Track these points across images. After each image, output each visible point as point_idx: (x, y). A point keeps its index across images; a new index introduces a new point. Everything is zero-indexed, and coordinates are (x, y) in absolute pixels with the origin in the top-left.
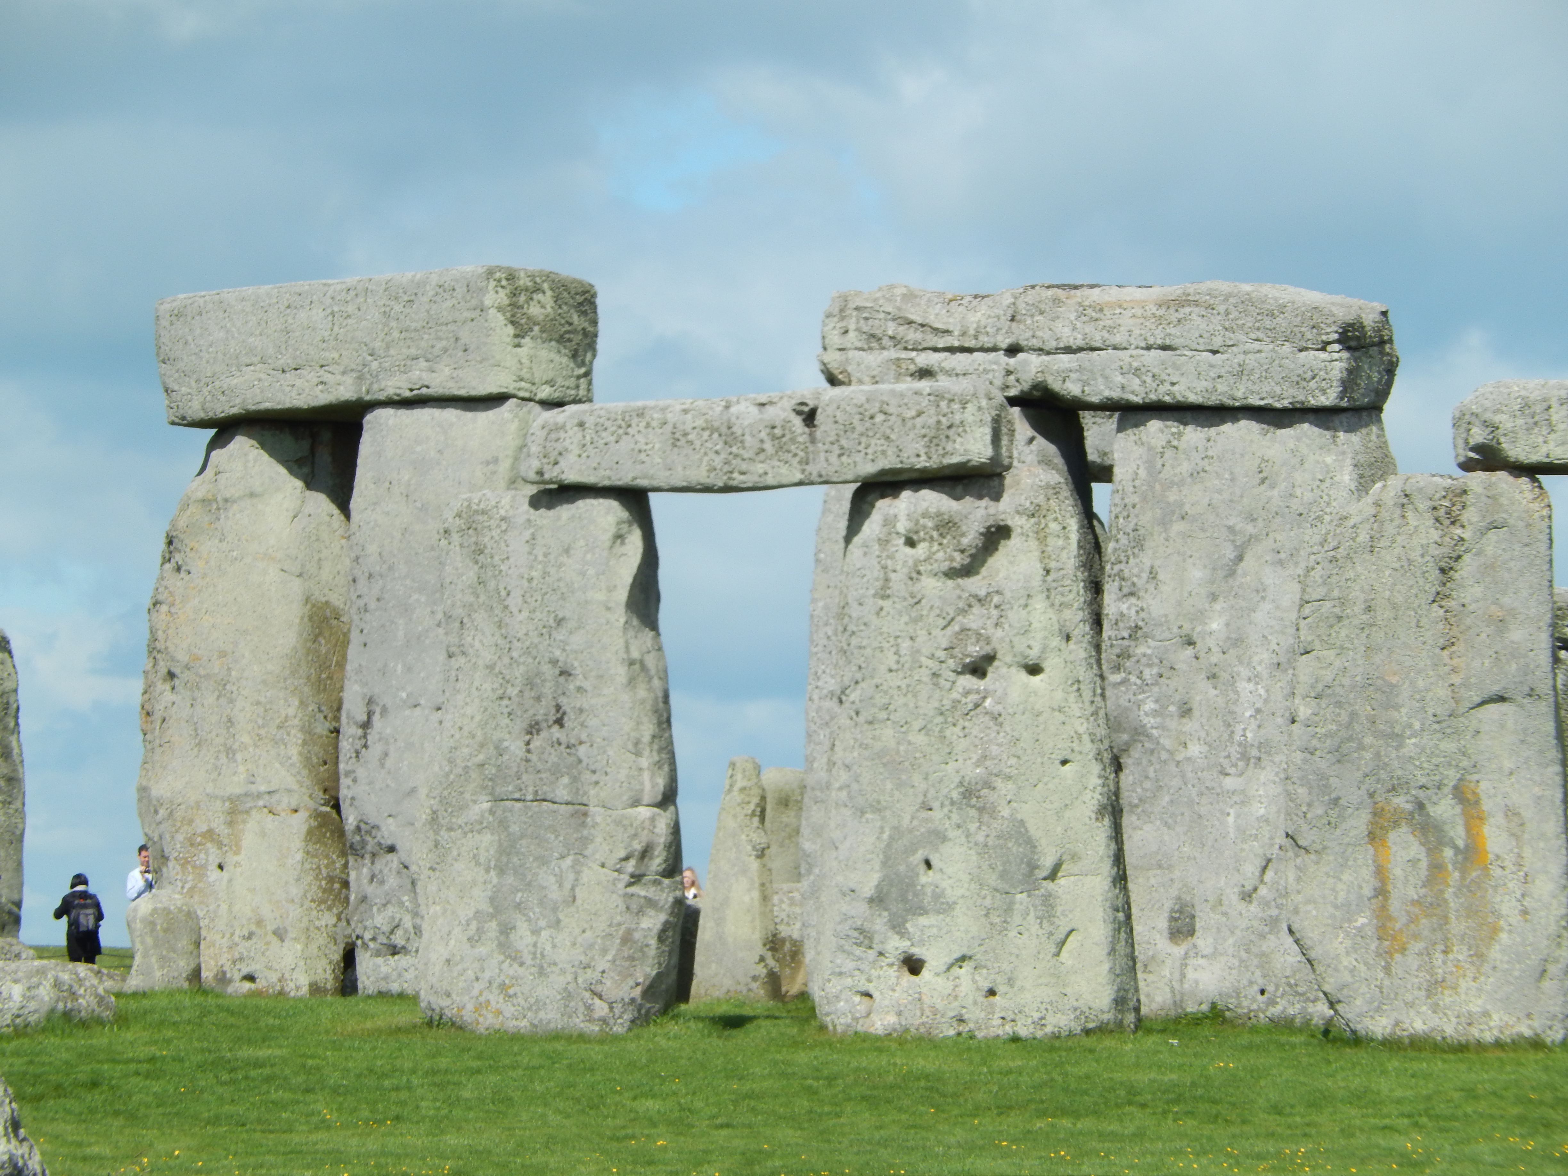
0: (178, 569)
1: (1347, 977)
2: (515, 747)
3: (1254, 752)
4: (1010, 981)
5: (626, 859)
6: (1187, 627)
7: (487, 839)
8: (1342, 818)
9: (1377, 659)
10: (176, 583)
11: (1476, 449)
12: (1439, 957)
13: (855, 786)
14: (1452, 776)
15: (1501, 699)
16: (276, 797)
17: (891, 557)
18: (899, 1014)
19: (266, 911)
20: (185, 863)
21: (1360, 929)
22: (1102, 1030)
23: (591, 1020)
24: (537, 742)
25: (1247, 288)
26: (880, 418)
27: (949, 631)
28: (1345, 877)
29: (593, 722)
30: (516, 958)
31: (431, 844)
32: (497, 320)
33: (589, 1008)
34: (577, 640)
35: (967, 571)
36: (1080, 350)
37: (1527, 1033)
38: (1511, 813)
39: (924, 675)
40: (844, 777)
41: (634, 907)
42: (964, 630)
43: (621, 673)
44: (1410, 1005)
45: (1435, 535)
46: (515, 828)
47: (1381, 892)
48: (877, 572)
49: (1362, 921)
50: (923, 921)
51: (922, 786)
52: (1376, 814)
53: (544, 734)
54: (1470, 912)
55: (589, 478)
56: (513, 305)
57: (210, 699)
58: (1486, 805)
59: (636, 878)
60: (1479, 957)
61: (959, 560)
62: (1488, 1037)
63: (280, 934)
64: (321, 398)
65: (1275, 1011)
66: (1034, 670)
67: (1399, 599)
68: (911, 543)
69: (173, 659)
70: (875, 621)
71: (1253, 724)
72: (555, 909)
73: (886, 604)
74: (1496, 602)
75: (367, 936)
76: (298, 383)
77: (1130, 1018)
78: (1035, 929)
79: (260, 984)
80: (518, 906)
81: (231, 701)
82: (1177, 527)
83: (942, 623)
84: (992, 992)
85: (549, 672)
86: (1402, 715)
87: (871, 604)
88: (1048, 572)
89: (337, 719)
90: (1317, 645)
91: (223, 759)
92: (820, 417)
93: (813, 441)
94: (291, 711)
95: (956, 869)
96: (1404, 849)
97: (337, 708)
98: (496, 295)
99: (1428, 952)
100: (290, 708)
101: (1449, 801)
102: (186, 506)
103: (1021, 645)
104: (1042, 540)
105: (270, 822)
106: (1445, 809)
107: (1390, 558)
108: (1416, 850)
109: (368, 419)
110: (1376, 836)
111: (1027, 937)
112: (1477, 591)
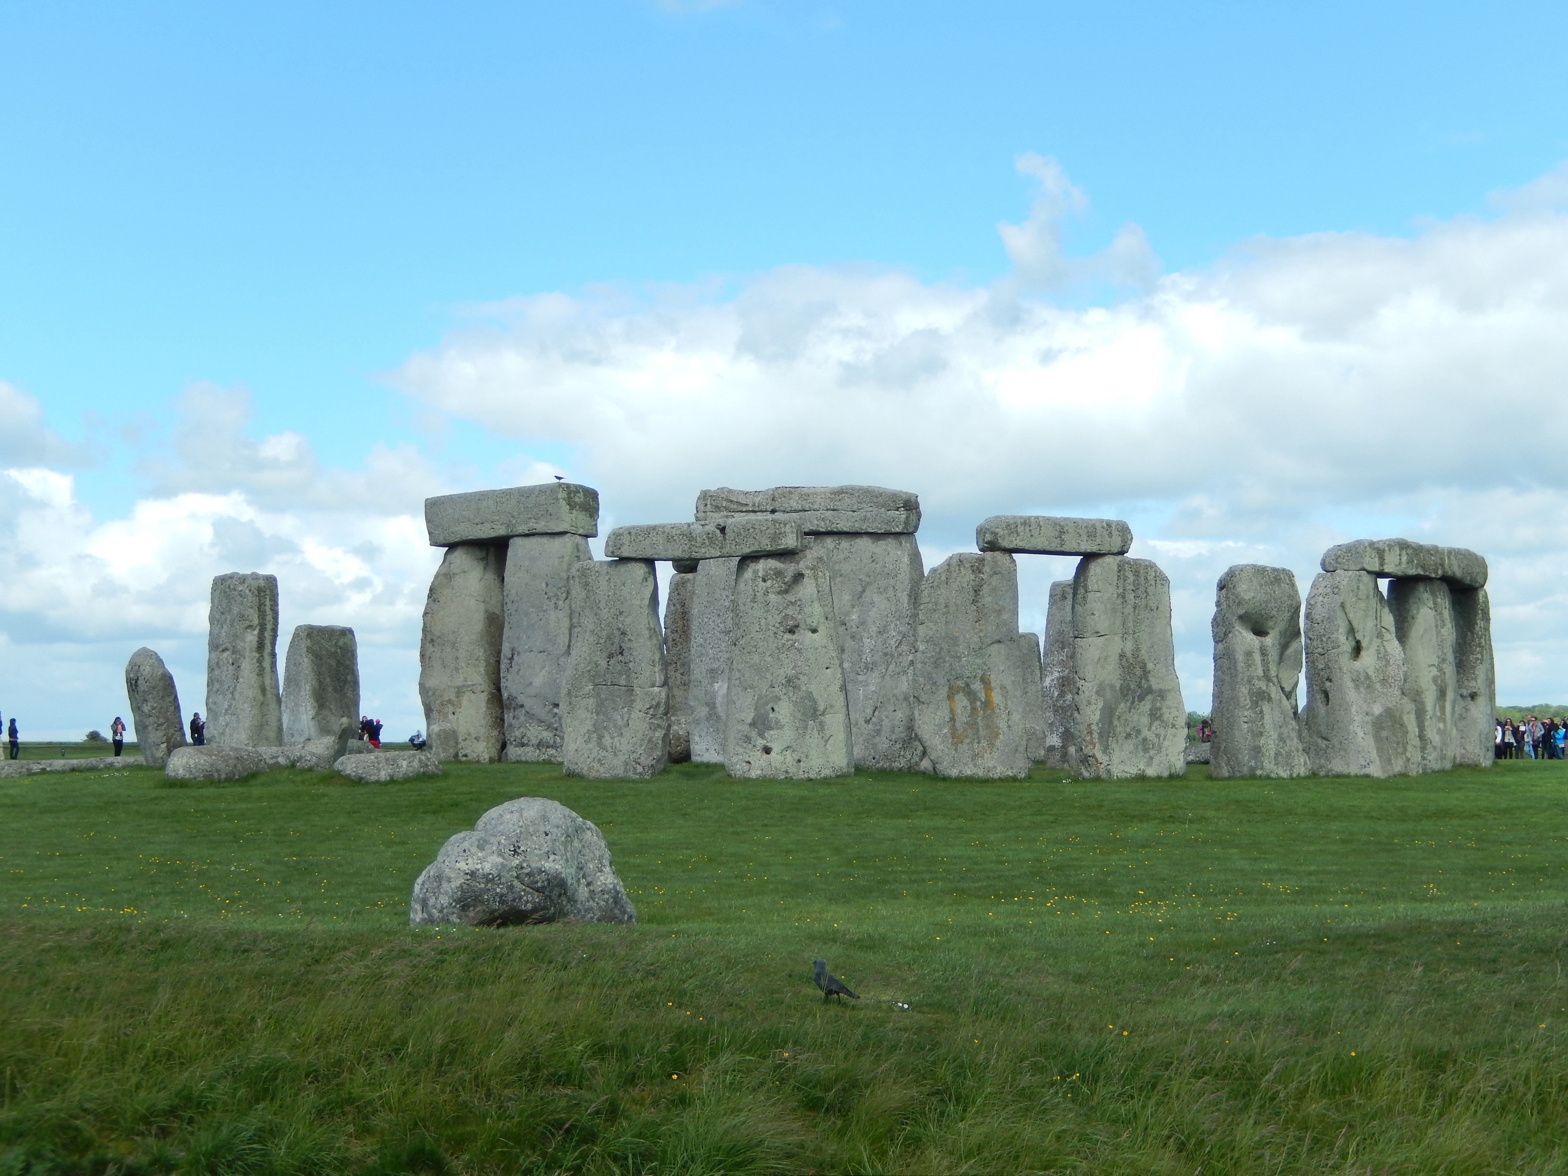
0: (434, 601)
1: (941, 753)
2: (603, 663)
3: (871, 666)
4: (807, 757)
5: (650, 708)
6: (843, 617)
7: (592, 700)
8: (937, 690)
9: (950, 626)
10: (434, 605)
11: (987, 543)
12: (976, 745)
13: (742, 679)
14: (980, 673)
15: (999, 642)
16: (474, 687)
17: (757, 586)
18: (762, 770)
19: (472, 730)
20: (439, 712)
21: (945, 734)
22: (844, 775)
23: (636, 774)
24: (612, 662)
26: (751, 530)
27: (780, 616)
28: (938, 713)
29: (635, 653)
30: (604, 749)
31: (568, 703)
32: (563, 503)
33: (635, 769)
34: (628, 620)
35: (786, 592)
36: (801, 511)
37: (1011, 774)
38: (1003, 687)
39: (771, 633)
40: (738, 675)
41: (653, 728)
42: (786, 615)
43: (646, 633)
44: (965, 764)
45: (973, 577)
46: (603, 696)
47: (953, 719)
48: (752, 593)
49: (945, 731)
50: (771, 732)
51: (770, 678)
52: (951, 688)
53: (615, 658)
54: (988, 727)
55: (634, 555)
56: (569, 497)
57: (449, 650)
58: (993, 684)
59: (653, 716)
60: (991, 745)
61: (784, 587)
62: (996, 776)
63: (477, 739)
64: (493, 534)
65: (878, 766)
66: (814, 631)
67: (959, 602)
68: (764, 581)
69: (434, 635)
70: (750, 612)
71: (870, 655)
72: (620, 729)
73: (755, 605)
74: (997, 604)
75: (512, 739)
76: (483, 528)
77: (856, 770)
78: (816, 735)
79: (469, 758)
80: (605, 728)
81: (457, 650)
82: (839, 579)
83: (778, 612)
84: (799, 761)
85: (617, 633)
86: (961, 648)
87: (749, 605)
88: (818, 591)
89: (500, 657)
90: (926, 621)
91: (454, 672)
92: (727, 530)
93: (725, 540)
94: (481, 654)
95: (784, 711)
96: (961, 702)
97: (499, 652)
98: (562, 495)
99: (972, 743)
100: (480, 653)
101: (979, 683)
102: (436, 577)
103: (809, 621)
104: (816, 579)
105: (473, 696)
106: (977, 686)
107: (955, 586)
108: (966, 702)
109: (511, 541)
110: (950, 697)
111: (813, 739)
112: (989, 599)
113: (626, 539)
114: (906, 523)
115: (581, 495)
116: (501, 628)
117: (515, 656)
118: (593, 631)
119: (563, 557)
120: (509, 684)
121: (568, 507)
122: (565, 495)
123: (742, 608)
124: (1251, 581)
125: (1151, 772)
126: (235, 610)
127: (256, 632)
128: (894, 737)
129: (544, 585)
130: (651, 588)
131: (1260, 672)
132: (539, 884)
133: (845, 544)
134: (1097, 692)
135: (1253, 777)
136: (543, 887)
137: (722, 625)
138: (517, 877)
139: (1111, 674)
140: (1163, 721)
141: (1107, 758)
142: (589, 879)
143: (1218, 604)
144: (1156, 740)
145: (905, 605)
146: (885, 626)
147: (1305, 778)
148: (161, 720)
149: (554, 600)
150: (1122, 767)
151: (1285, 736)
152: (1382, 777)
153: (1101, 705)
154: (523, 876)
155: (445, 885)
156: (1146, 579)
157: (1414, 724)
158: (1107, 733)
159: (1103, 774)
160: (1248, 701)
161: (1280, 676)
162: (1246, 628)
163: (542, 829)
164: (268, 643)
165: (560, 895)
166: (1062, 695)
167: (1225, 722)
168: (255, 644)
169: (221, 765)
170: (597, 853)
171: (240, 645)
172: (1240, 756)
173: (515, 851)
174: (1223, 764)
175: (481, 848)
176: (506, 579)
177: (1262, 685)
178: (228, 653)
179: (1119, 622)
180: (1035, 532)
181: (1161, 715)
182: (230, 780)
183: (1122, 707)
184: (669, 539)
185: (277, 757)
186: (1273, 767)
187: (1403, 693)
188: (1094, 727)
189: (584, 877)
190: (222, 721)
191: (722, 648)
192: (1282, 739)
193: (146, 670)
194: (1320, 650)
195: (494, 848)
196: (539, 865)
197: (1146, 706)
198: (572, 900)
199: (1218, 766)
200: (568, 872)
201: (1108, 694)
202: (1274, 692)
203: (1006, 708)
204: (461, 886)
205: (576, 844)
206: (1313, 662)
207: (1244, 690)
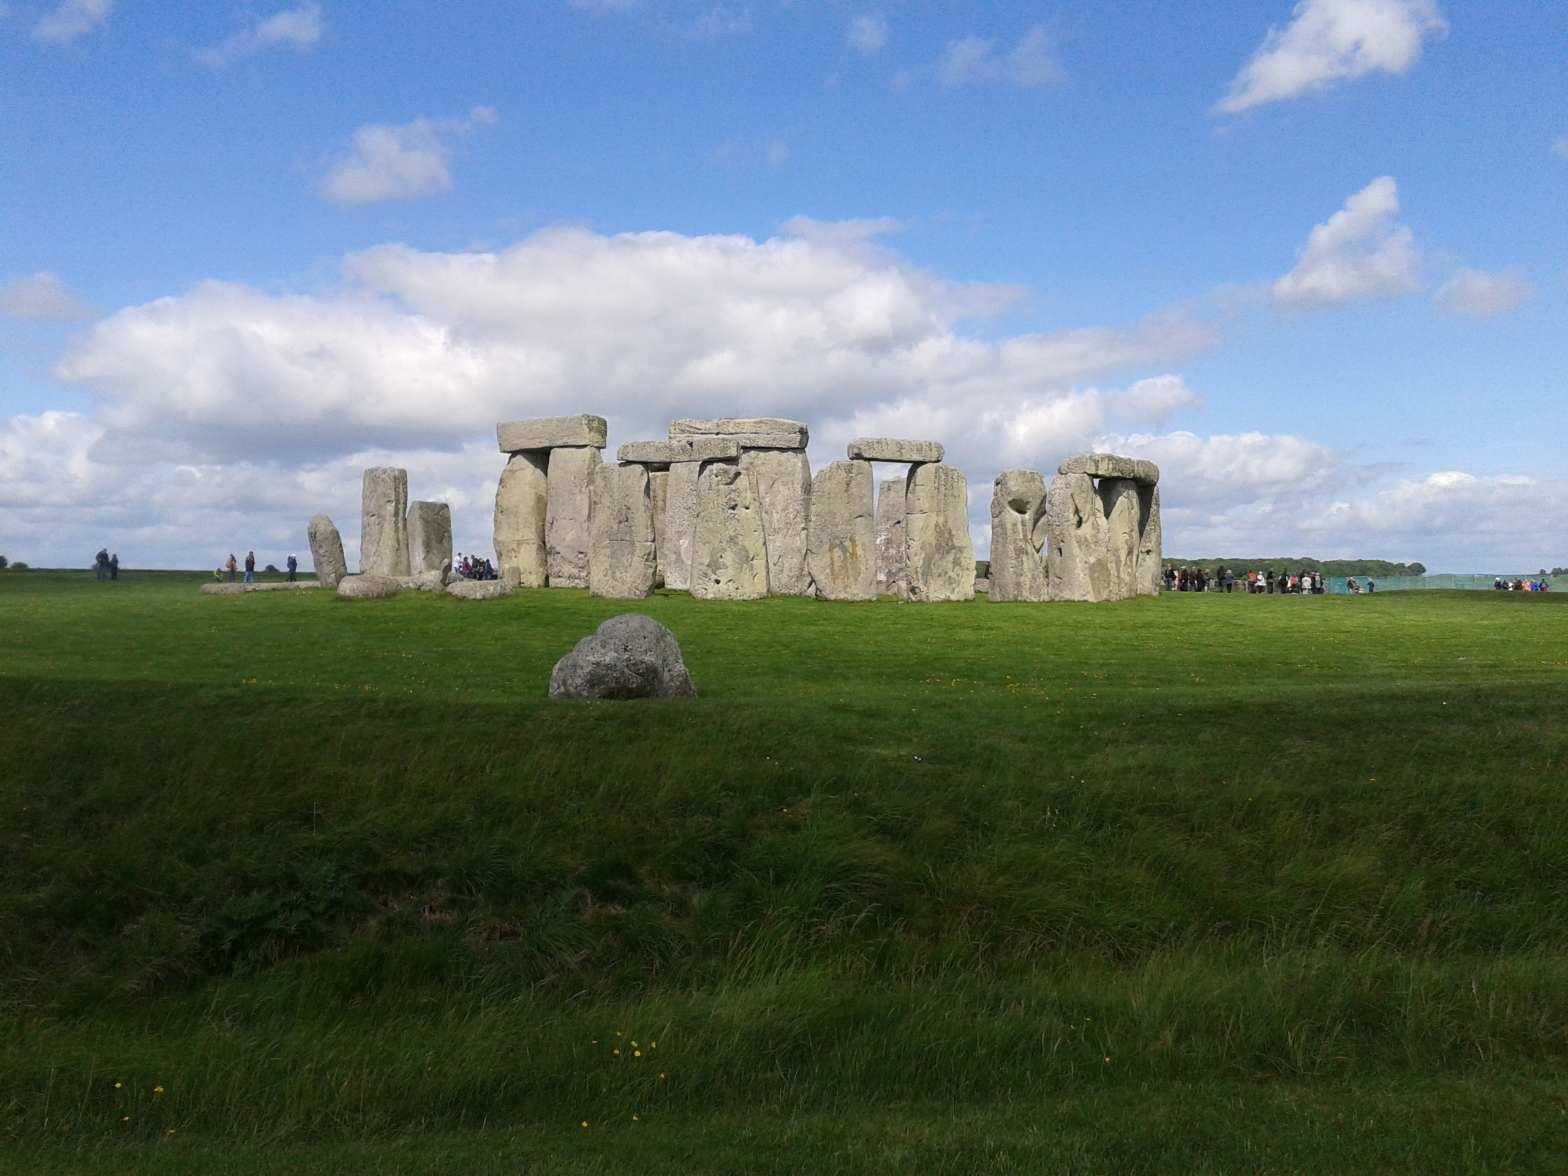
0: (503, 487)
1: (824, 585)
2: (616, 527)
3: (777, 530)
4: (742, 586)
5: (644, 555)
6: (761, 500)
7: (608, 550)
8: (823, 545)
9: (831, 506)
10: (502, 490)
11: (855, 454)
12: (846, 580)
13: (703, 537)
14: (849, 535)
15: (861, 516)
16: (529, 541)
17: (711, 479)
18: (714, 594)
19: (527, 567)
20: (507, 556)
21: (827, 573)
22: (764, 598)
24: (621, 526)
25: (775, 419)
26: (709, 445)
27: (726, 498)
28: (824, 560)
29: (635, 520)
30: (616, 580)
31: (593, 551)
32: (585, 427)
33: (635, 593)
34: (631, 500)
35: (730, 483)
36: (736, 434)
37: (868, 598)
38: (864, 544)
39: (721, 509)
40: (700, 535)
41: (646, 568)
42: (730, 498)
43: (643, 508)
44: (839, 592)
45: (845, 475)
46: (615, 547)
47: (832, 564)
48: (709, 484)
49: (827, 571)
50: (720, 571)
51: (720, 537)
52: (831, 545)
53: (623, 524)
54: (853, 569)
55: (635, 459)
56: (588, 424)
57: (512, 517)
58: (857, 542)
59: (647, 560)
60: (856, 580)
61: (729, 481)
62: (859, 599)
63: (530, 573)
64: (541, 446)
66: (747, 508)
67: (837, 491)
68: (717, 476)
69: (502, 508)
70: (707, 496)
71: (777, 524)
72: (626, 568)
73: (711, 492)
74: (860, 492)
75: (553, 573)
76: (534, 442)
77: (770, 595)
78: (749, 573)
79: (528, 585)
81: (518, 518)
83: (724, 496)
84: (737, 589)
85: (624, 508)
86: (838, 520)
87: (707, 491)
88: (750, 484)
89: (544, 522)
90: (816, 503)
91: (516, 531)
92: (693, 445)
93: (692, 450)
95: (728, 558)
96: (838, 552)
97: (544, 519)
98: (585, 421)
99: (843, 579)
100: (532, 520)
101: (848, 541)
102: (505, 471)
103: (744, 502)
104: (749, 476)
105: (527, 546)
106: (847, 543)
107: (834, 481)
108: (840, 553)
109: (552, 451)
110: (830, 550)
111: (746, 575)
112: (856, 489)
113: (630, 449)
114: (801, 442)
115: (596, 422)
116: (546, 505)
117: (555, 522)
118: (609, 507)
119: (585, 461)
120: (550, 539)
121: (588, 430)
122: (586, 422)
123: (702, 493)
124: (1017, 480)
125: (953, 598)
126: (380, 490)
127: (393, 504)
128: (791, 574)
129: (573, 478)
130: (646, 480)
131: (1021, 537)
132: (641, 671)
133: (762, 454)
134: (921, 548)
135: (1016, 601)
136: (643, 673)
137: (685, 504)
138: (627, 666)
139: (930, 537)
140: (961, 566)
141: (926, 588)
142: (670, 667)
143: (996, 494)
144: (956, 578)
145: (799, 493)
146: (786, 506)
147: (1047, 602)
148: (331, 559)
149: (579, 487)
150: (936, 594)
151: (1035, 576)
152: (1095, 602)
153: (923, 556)
154: (630, 665)
155: (579, 671)
156: (952, 478)
157: (1115, 569)
158: (927, 574)
159: (925, 600)
160: (1014, 555)
161: (1033, 539)
162: (1013, 509)
163: (642, 635)
164: (401, 511)
165: (654, 678)
166: (887, 549)
167: (998, 567)
168: (393, 512)
169: (374, 588)
170: (675, 651)
171: (383, 512)
172: (1008, 588)
173: (625, 649)
174: (997, 593)
175: (603, 647)
176: (549, 474)
177: (1023, 544)
178: (375, 517)
179: (935, 505)
180: (885, 448)
181: (960, 562)
182: (379, 596)
183: (937, 556)
184: (658, 450)
185: (408, 583)
186: (1028, 595)
187: (1108, 551)
188: (918, 569)
189: (666, 666)
190: (372, 560)
191: (685, 518)
192: (1034, 578)
193: (322, 527)
194: (1057, 523)
195: (612, 647)
196: (641, 658)
197: (951, 557)
198: (661, 681)
199: (994, 594)
200: (659, 663)
201: (928, 550)
202: (1029, 548)
203: (865, 556)
204: (590, 672)
205: (662, 644)
206: (1052, 530)
207: (1012, 547)
